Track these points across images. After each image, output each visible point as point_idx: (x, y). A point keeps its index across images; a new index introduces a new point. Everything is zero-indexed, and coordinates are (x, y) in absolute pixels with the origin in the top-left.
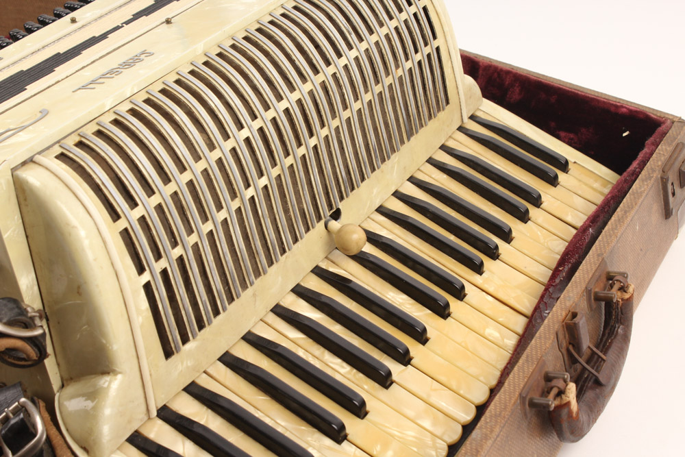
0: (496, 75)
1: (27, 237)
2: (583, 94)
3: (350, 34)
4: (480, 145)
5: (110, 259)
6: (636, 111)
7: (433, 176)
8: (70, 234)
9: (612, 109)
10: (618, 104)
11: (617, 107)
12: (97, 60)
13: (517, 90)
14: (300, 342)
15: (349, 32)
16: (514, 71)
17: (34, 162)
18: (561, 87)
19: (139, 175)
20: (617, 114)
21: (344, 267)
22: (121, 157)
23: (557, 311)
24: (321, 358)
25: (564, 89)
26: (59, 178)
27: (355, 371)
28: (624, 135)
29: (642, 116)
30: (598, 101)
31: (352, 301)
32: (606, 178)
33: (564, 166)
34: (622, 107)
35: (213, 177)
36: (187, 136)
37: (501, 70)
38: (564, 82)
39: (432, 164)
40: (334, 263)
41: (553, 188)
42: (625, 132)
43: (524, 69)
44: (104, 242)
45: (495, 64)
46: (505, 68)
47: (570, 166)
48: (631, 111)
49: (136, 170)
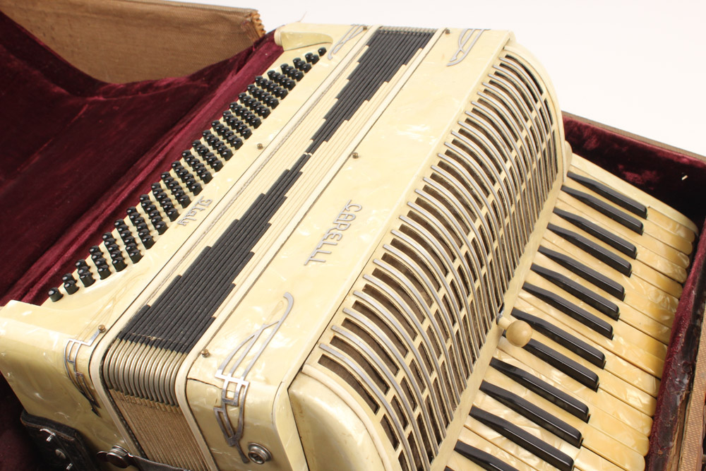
0: (576, 129)
1: (300, 438)
2: (650, 146)
3: (505, 148)
4: (580, 202)
5: (377, 450)
6: (695, 161)
7: (554, 242)
8: (346, 442)
9: (675, 159)
10: (680, 155)
11: (679, 157)
12: (308, 212)
13: (594, 141)
14: (498, 442)
15: (503, 146)
16: (592, 126)
17: (304, 373)
18: (632, 140)
19: (384, 356)
20: (678, 163)
21: (512, 355)
22: (369, 344)
23: (697, 392)
24: (516, 455)
25: (635, 143)
26: (330, 389)
27: (544, 462)
28: (683, 178)
29: (700, 166)
30: (663, 152)
31: (525, 388)
32: (675, 219)
33: (643, 213)
34: (683, 157)
35: (434, 330)
36: (413, 301)
37: (581, 125)
38: (632, 134)
39: (551, 230)
40: (503, 351)
41: (640, 236)
42: (684, 176)
43: (598, 123)
44: (372, 439)
45: (574, 119)
46: (584, 123)
47: (649, 212)
48: (690, 161)
49: (382, 352)
